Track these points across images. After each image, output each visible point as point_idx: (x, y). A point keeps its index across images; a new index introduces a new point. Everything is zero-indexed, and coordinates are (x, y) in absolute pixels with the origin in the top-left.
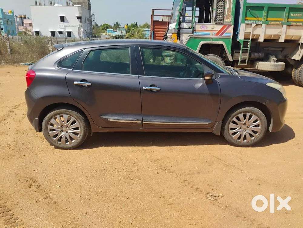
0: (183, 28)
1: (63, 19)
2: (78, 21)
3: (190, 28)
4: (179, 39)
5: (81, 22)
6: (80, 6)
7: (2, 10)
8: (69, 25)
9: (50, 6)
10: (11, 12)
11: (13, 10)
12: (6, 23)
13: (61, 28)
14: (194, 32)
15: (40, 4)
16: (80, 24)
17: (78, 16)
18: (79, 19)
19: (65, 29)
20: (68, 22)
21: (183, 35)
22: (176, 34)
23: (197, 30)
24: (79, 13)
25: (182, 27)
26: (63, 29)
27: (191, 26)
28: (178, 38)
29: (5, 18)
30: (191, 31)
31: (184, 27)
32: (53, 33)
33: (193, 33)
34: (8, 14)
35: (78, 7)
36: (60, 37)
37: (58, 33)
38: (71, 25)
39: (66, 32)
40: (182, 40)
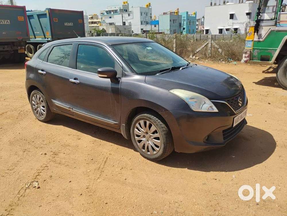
0: (263, 20)
1: (232, 16)
2: (247, 17)
3: (272, 20)
4: (257, 33)
5: (250, 18)
6: (253, 2)
7: (187, 13)
8: (237, 21)
9: (223, 5)
10: (195, 13)
11: (196, 12)
12: (188, 23)
13: (229, 26)
14: (278, 24)
15: (215, 4)
16: (248, 19)
17: (248, 12)
18: (248, 15)
19: (233, 26)
20: (237, 19)
21: (262, 29)
22: (254, 28)
23: (281, 21)
24: (250, 9)
25: (262, 18)
26: (230, 26)
27: (274, 17)
28: (255, 32)
29: (188, 20)
30: (273, 23)
31: (265, 19)
32: (221, 31)
33: (276, 25)
34: (192, 16)
35: (249, 3)
36: (227, 34)
37: (225, 30)
38: (239, 22)
39: (233, 28)
40: (261, 34)
